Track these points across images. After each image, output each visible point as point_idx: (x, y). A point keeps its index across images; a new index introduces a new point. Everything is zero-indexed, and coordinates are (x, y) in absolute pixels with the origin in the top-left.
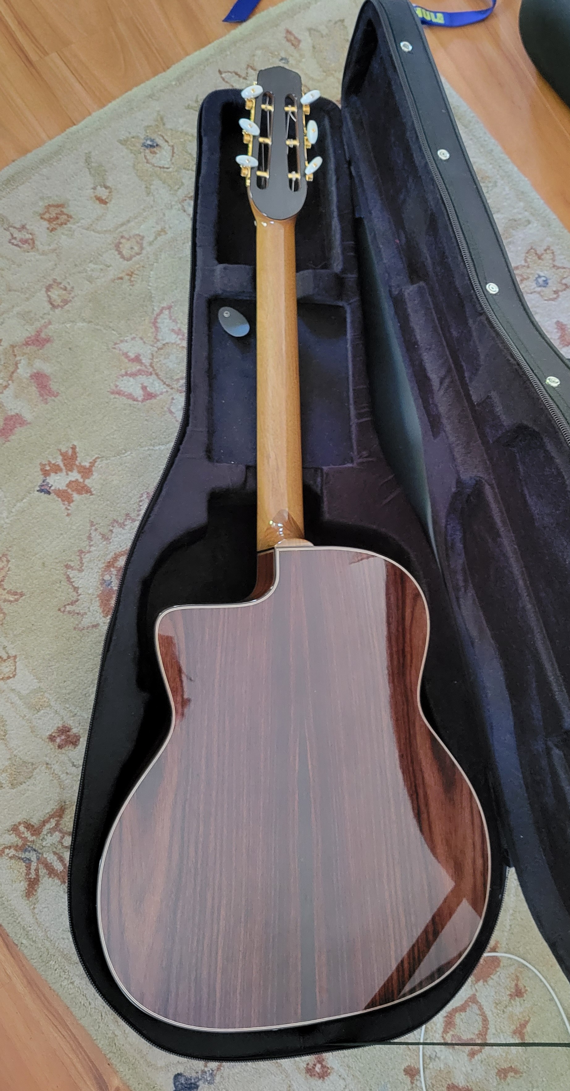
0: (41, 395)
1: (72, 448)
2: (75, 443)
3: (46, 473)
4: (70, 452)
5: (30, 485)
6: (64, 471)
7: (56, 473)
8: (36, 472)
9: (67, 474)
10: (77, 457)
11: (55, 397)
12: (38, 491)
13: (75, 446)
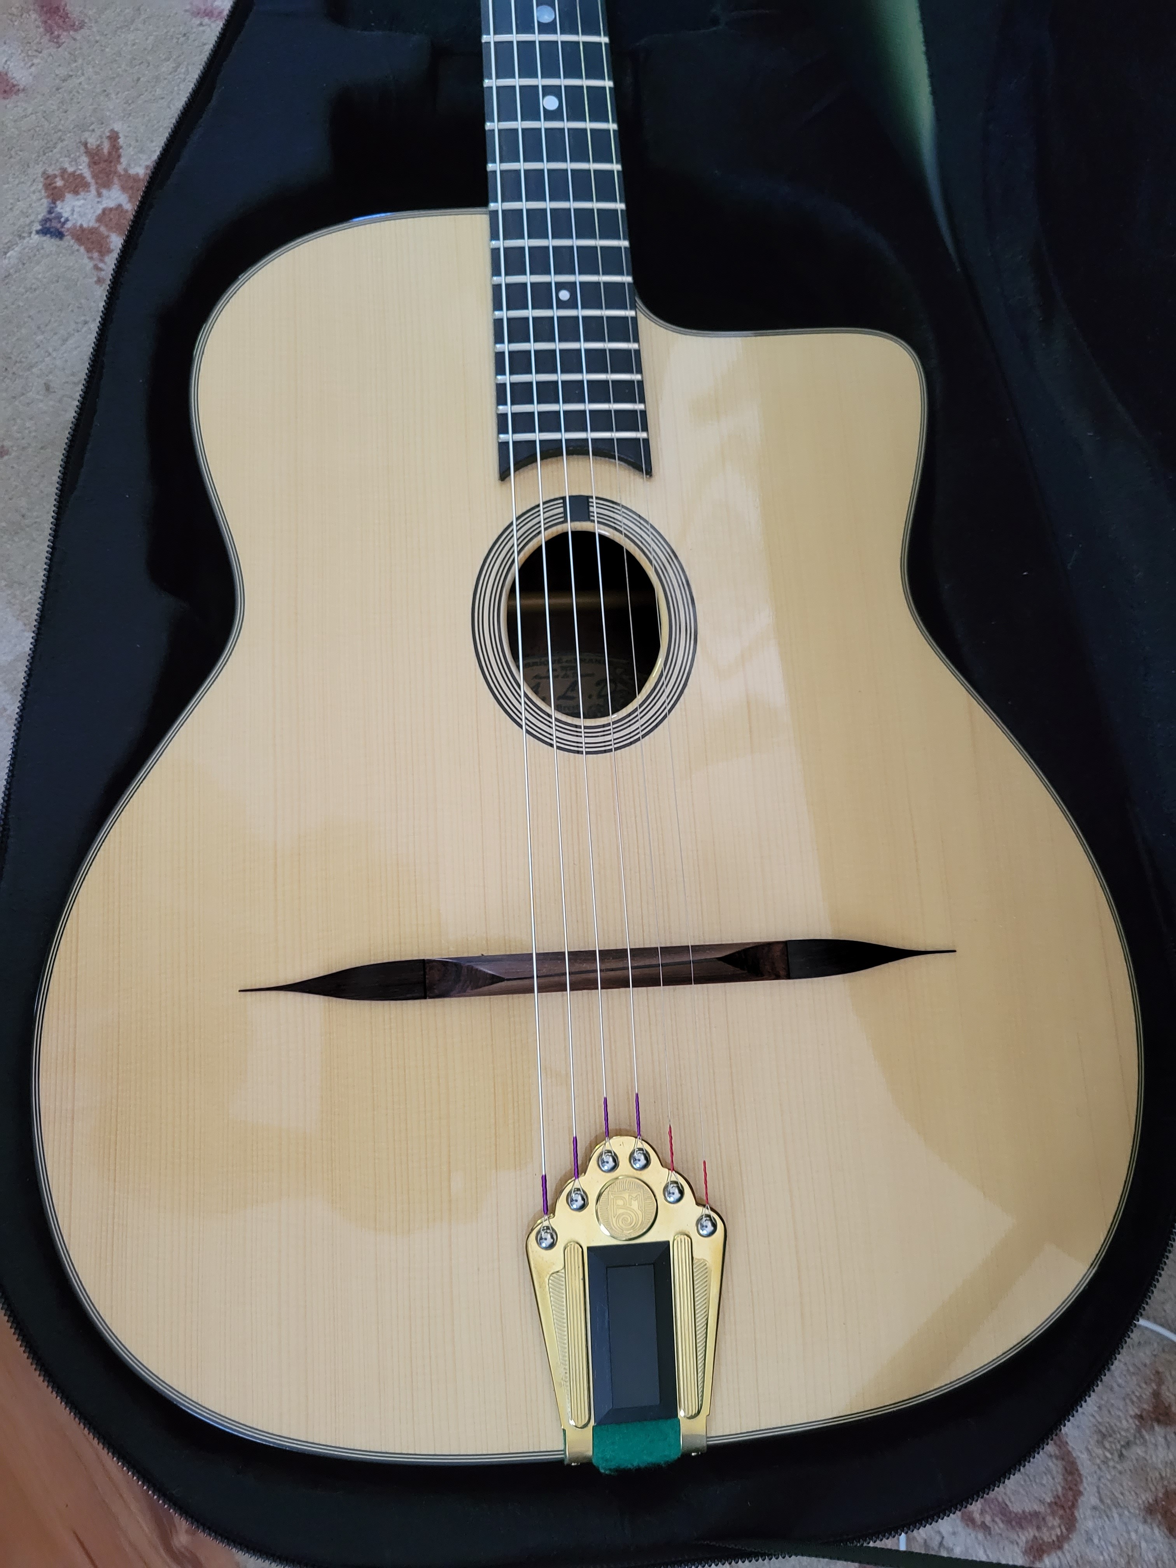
0: (49, 30)
1: (109, 138)
2: (117, 127)
3: (55, 195)
4: (106, 147)
5: (23, 221)
6: (93, 188)
7: (76, 192)
8: (34, 192)
9: (99, 195)
10: (119, 156)
11: (76, 30)
12: (38, 232)
13: (117, 133)
